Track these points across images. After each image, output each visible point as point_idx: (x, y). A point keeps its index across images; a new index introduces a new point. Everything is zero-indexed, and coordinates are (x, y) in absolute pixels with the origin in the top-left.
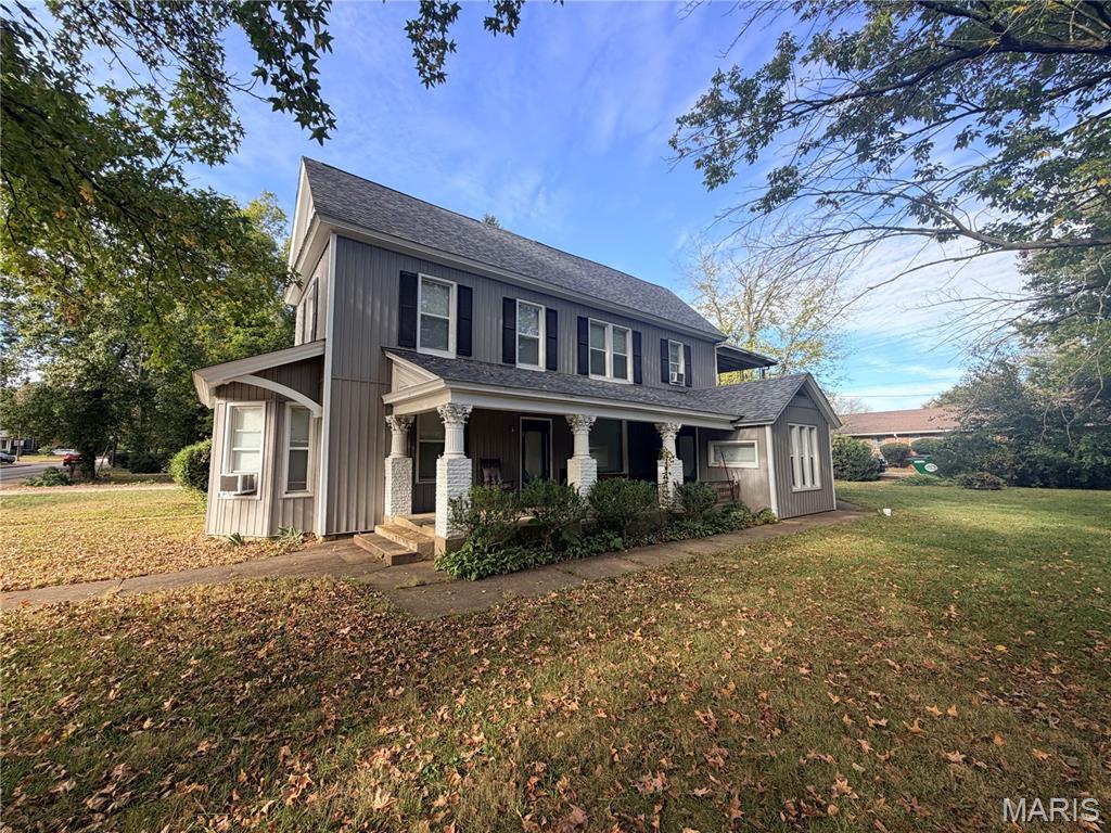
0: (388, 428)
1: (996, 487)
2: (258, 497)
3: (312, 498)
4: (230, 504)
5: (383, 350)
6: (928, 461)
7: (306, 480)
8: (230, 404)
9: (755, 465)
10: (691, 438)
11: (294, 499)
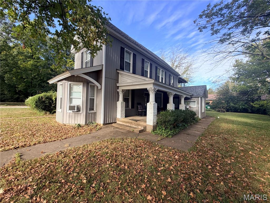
0: (118, 93)
1: (224, 112)
2: (81, 112)
3: (96, 113)
4: (71, 114)
5: (117, 69)
6: (208, 106)
7: (94, 107)
8: (69, 83)
9: (196, 106)
10: (178, 99)
11: (92, 113)
